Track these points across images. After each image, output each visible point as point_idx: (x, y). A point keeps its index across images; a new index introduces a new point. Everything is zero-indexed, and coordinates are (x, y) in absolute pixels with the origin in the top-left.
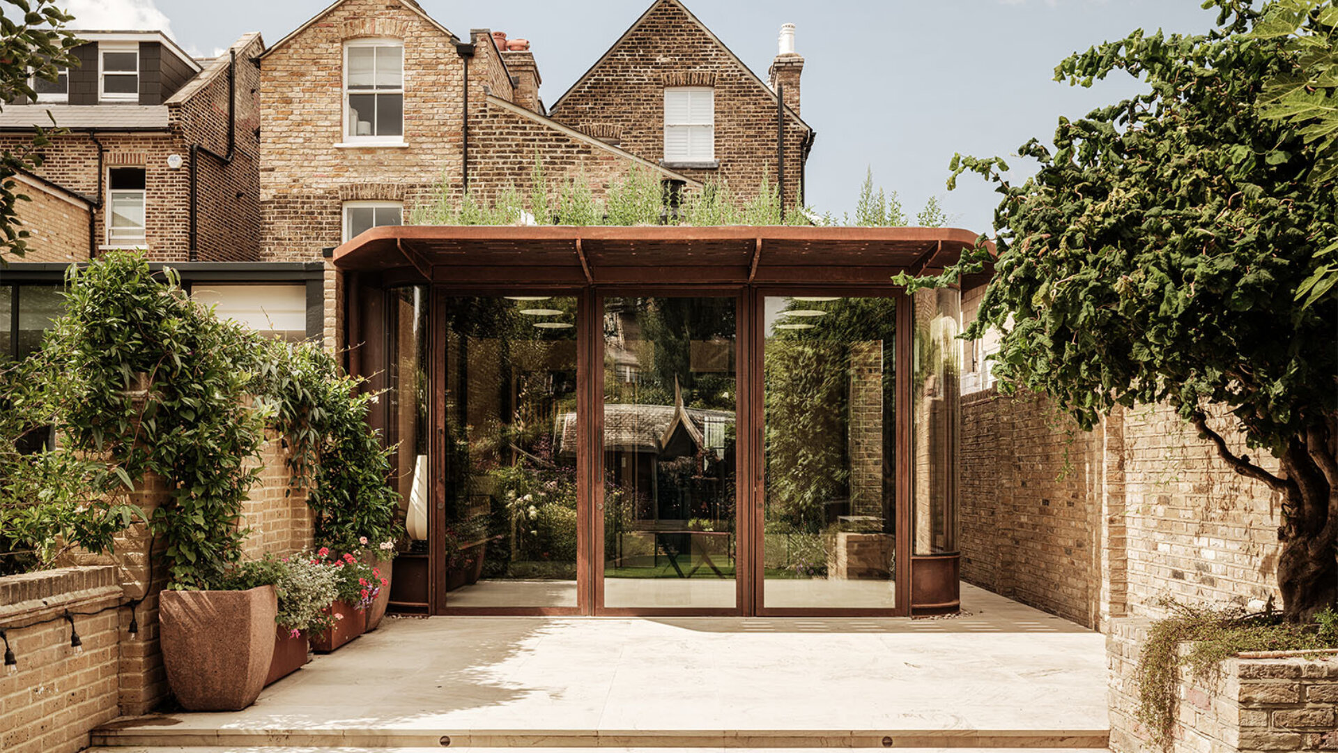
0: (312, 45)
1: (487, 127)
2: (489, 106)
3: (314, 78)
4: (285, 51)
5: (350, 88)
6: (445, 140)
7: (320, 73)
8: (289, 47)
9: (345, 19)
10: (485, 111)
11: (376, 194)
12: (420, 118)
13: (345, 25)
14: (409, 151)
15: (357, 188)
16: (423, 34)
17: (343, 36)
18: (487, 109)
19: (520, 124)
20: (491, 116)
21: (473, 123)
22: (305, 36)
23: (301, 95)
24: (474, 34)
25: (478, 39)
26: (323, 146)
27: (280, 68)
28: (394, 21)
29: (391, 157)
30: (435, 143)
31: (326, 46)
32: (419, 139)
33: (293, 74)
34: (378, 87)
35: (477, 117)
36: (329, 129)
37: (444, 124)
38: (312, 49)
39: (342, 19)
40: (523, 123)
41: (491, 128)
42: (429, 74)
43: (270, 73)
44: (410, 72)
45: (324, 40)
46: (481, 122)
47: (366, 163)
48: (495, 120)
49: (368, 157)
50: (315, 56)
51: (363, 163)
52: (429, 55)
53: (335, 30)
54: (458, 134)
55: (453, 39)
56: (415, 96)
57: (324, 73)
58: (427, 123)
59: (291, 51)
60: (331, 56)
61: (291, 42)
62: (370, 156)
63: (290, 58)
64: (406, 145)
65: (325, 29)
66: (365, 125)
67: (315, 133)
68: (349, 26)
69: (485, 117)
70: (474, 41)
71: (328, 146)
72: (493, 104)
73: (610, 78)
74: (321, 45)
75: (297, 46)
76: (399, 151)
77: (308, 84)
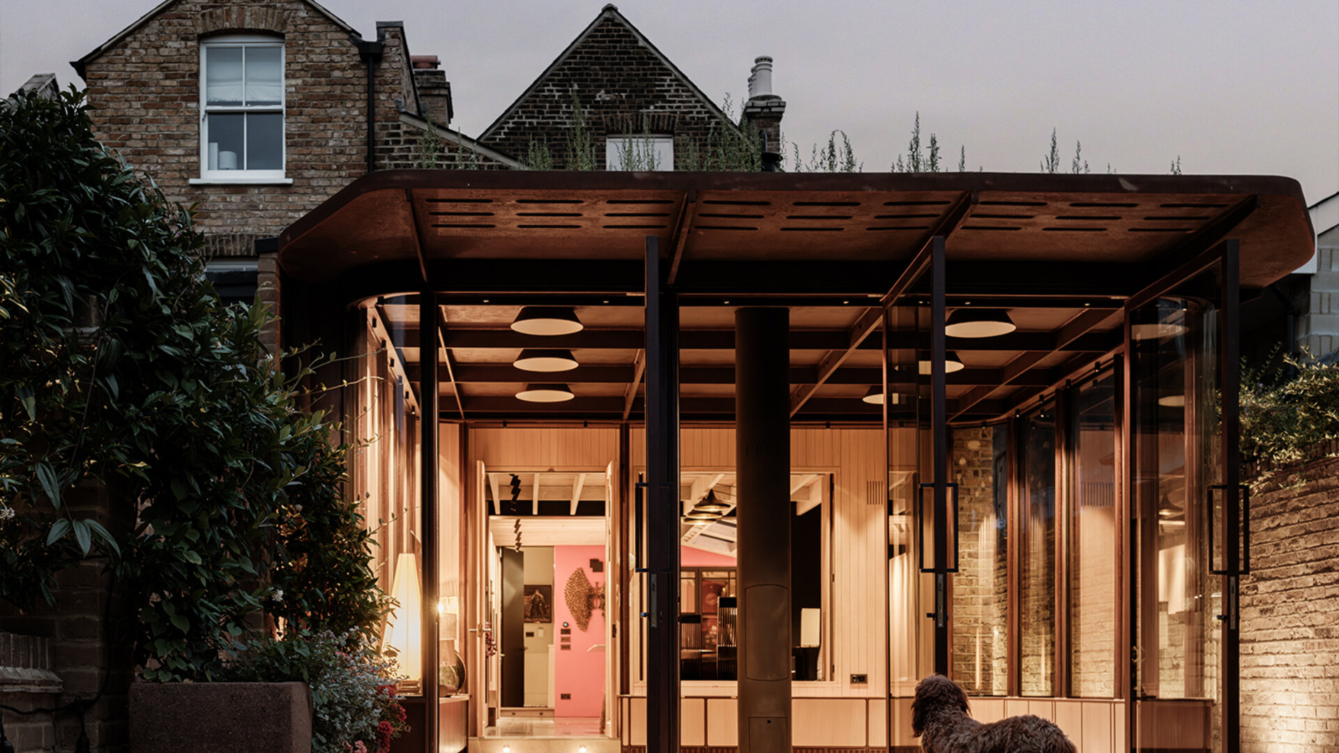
0: (158, 43)
1: (401, 157)
2: (404, 128)
3: (160, 89)
4: (120, 51)
5: (209, 104)
6: (343, 174)
7: (168, 83)
8: (125, 46)
9: (203, 8)
10: (398, 135)
11: (248, 250)
12: (308, 144)
13: (203, 15)
14: (293, 190)
15: (221, 241)
16: (312, 28)
17: (200, 30)
18: (400, 131)
19: (447, 153)
20: (406, 142)
21: (382, 151)
22: (147, 31)
23: (143, 112)
24: (382, 27)
25: (387, 36)
26: (173, 183)
27: (113, 74)
28: (270, 11)
29: (268, 197)
30: (329, 178)
31: (176, 45)
32: (307, 174)
33: (131, 83)
34: (247, 103)
35: (387, 143)
36: (182, 160)
37: (342, 152)
38: (157, 48)
39: (199, 8)
40: (450, 151)
41: (406, 158)
42: (320, 84)
43: (99, 83)
44: (293, 82)
45: (174, 37)
46: (392, 150)
47: (234, 207)
48: (412, 147)
49: (235, 198)
50: (162, 59)
51: (230, 207)
52: (319, 57)
53: (189, 23)
54: (361, 166)
55: (353, 35)
56: (301, 114)
57: (174, 83)
58: (317, 150)
59: (128, 52)
60: (183, 59)
61: (128, 39)
62: (239, 197)
63: (127, 61)
64: (290, 181)
65: (175, 21)
66: (228, 156)
67: (162, 164)
68: (208, 18)
69: (398, 142)
70: (381, 36)
71: (181, 183)
72: (408, 125)
73: (535, 121)
74: (170, 44)
75: (136, 45)
76: (279, 191)
77: (151, 97)
